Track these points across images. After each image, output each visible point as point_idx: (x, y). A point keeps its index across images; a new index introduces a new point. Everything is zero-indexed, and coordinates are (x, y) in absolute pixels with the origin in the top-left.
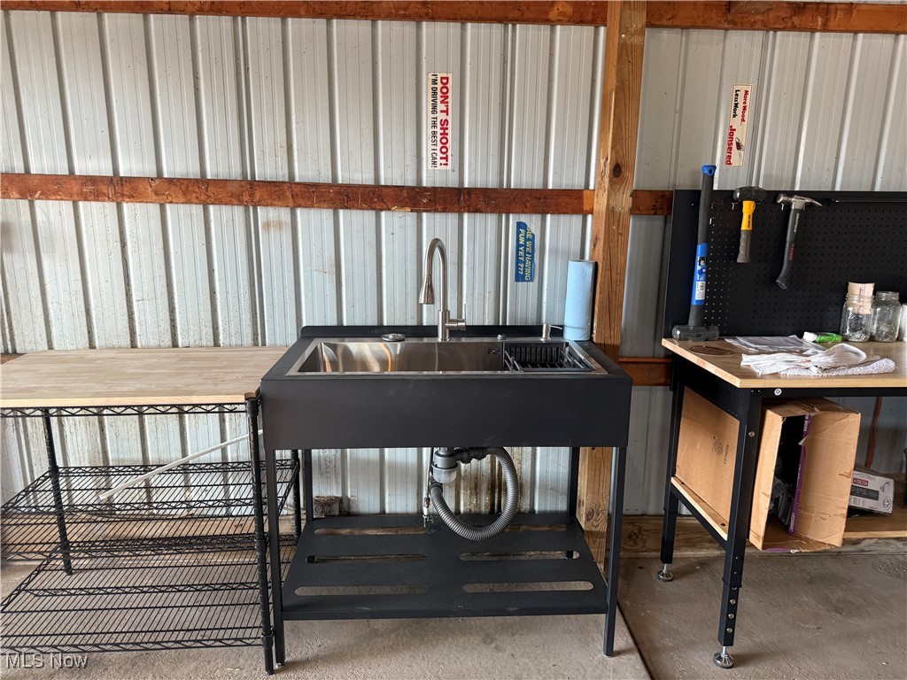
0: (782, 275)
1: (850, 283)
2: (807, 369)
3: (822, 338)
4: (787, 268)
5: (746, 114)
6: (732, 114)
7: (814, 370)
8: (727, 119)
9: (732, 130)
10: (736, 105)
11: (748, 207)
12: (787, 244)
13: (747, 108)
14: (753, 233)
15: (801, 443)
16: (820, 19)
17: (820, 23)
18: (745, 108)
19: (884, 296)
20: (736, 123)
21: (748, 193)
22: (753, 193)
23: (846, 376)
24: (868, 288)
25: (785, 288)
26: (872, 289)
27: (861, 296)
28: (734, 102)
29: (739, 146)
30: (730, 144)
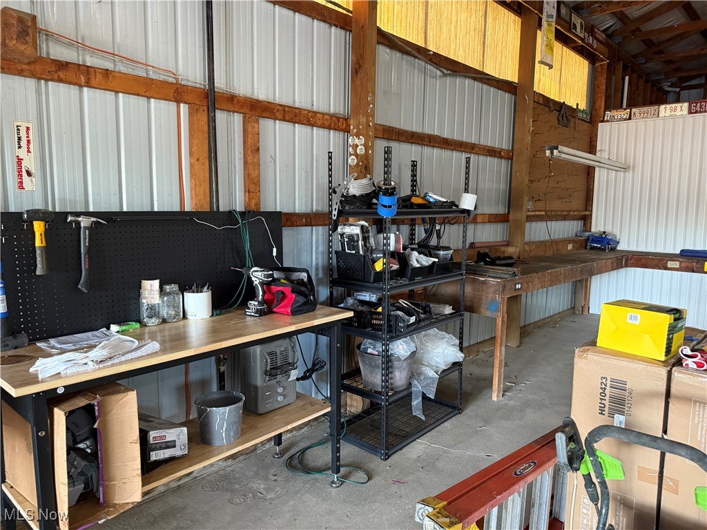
0: (82, 281)
1: (143, 281)
2: (86, 364)
3: (124, 328)
4: (85, 276)
5: (31, 146)
6: (17, 146)
7: (90, 363)
8: (12, 151)
9: (19, 161)
10: (19, 139)
11: (39, 227)
12: (83, 256)
13: (31, 142)
14: (47, 249)
15: (95, 426)
16: (82, 77)
17: (83, 81)
18: (29, 142)
19: (168, 288)
20: (22, 153)
21: (35, 215)
22: (41, 215)
23: (121, 363)
24: (156, 283)
25: (86, 291)
26: (158, 284)
27: (151, 290)
28: (16, 136)
29: (29, 174)
30: (20, 172)
